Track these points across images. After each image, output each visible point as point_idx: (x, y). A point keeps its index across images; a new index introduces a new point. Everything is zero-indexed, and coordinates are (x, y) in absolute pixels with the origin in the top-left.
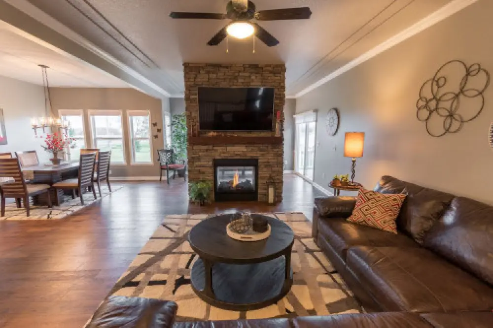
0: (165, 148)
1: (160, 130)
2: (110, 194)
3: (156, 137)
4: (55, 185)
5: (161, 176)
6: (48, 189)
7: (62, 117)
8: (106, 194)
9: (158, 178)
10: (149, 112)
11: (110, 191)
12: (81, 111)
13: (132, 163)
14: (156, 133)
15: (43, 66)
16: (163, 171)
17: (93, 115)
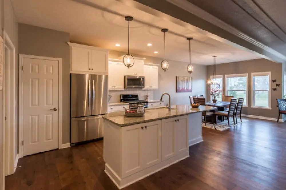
0: (283, 98)
1: (279, 85)
2: (241, 124)
3: (275, 89)
4: (215, 113)
5: (279, 118)
6: (213, 115)
7: (212, 79)
8: (239, 123)
9: (276, 120)
10: (270, 73)
11: (241, 121)
12: (222, 76)
13: (252, 106)
14: (275, 87)
15: (214, 56)
16: (281, 114)
17: (228, 77)
